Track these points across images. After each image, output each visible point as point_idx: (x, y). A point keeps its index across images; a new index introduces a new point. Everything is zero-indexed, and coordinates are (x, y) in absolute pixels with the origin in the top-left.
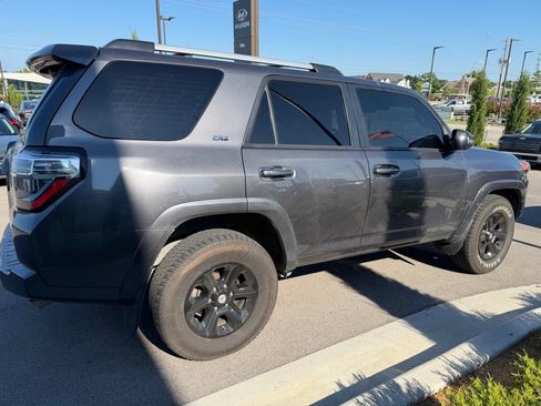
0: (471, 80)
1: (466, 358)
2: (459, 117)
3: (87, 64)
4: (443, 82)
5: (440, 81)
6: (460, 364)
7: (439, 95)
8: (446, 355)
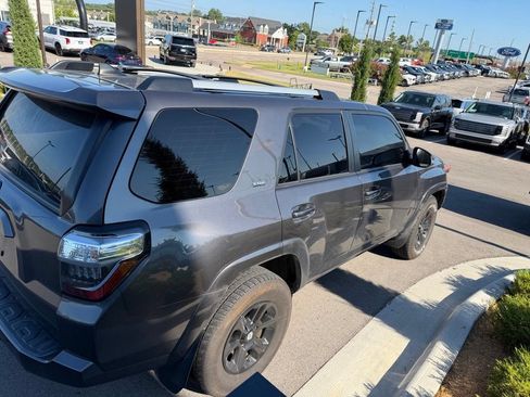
0: (340, 35)
1: (446, 357)
2: (334, 73)
3: (136, 118)
4: (316, 33)
5: (313, 33)
6: (443, 363)
7: (312, 46)
8: (431, 356)
